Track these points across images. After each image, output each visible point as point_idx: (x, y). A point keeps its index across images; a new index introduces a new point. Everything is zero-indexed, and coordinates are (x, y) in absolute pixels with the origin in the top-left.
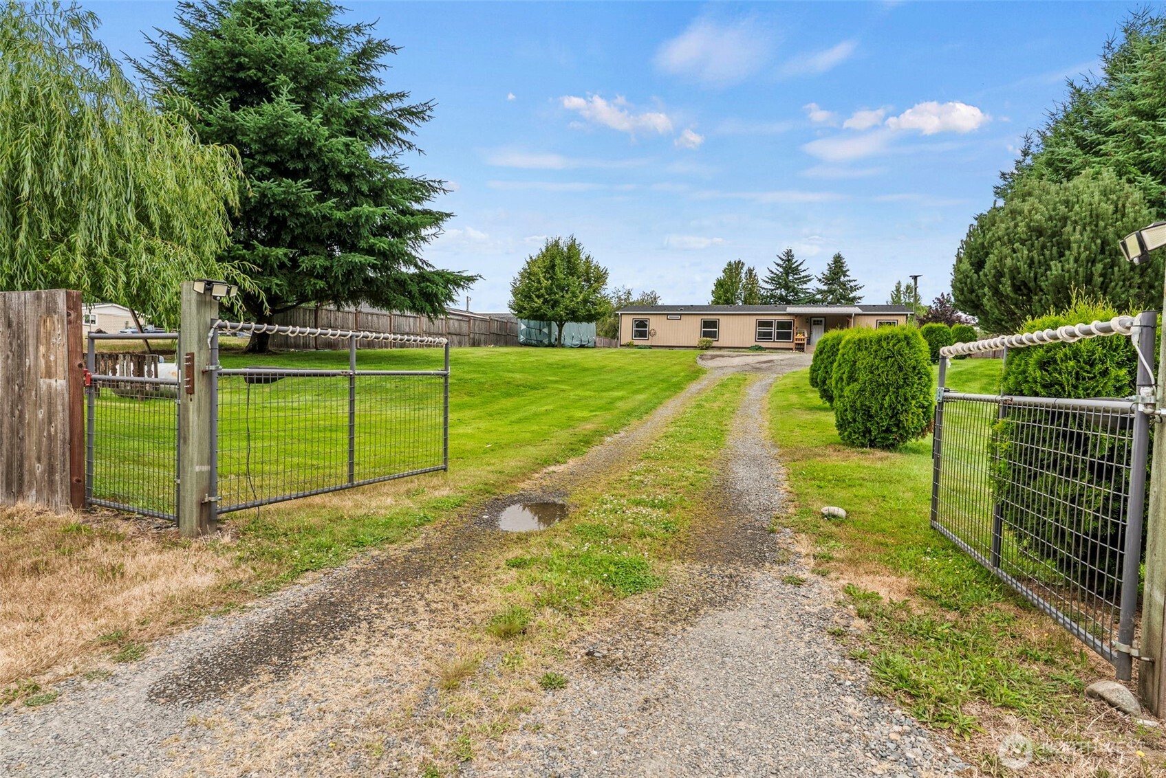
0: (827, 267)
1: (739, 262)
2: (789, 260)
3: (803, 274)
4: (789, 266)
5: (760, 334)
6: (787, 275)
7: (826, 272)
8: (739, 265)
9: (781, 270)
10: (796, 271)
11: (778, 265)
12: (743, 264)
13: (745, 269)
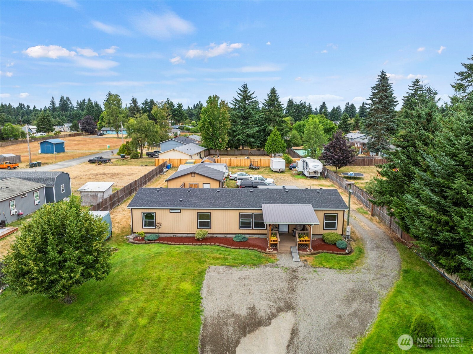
0: (267, 96)
1: (216, 96)
2: (245, 91)
3: (253, 100)
4: (246, 95)
5: (243, 223)
6: (245, 101)
7: (267, 99)
8: (216, 98)
9: (241, 97)
10: (249, 98)
11: (239, 94)
12: (218, 98)
13: (220, 101)
